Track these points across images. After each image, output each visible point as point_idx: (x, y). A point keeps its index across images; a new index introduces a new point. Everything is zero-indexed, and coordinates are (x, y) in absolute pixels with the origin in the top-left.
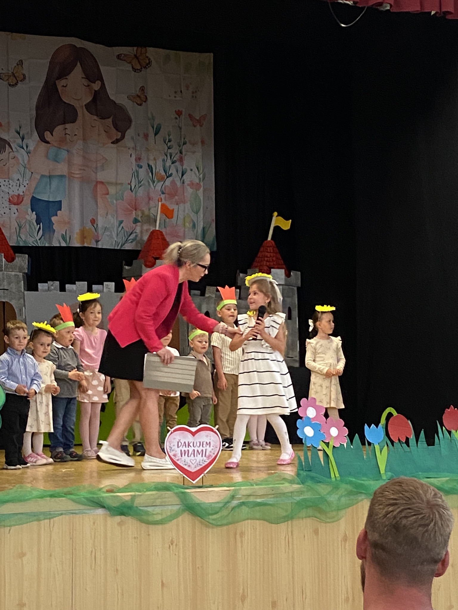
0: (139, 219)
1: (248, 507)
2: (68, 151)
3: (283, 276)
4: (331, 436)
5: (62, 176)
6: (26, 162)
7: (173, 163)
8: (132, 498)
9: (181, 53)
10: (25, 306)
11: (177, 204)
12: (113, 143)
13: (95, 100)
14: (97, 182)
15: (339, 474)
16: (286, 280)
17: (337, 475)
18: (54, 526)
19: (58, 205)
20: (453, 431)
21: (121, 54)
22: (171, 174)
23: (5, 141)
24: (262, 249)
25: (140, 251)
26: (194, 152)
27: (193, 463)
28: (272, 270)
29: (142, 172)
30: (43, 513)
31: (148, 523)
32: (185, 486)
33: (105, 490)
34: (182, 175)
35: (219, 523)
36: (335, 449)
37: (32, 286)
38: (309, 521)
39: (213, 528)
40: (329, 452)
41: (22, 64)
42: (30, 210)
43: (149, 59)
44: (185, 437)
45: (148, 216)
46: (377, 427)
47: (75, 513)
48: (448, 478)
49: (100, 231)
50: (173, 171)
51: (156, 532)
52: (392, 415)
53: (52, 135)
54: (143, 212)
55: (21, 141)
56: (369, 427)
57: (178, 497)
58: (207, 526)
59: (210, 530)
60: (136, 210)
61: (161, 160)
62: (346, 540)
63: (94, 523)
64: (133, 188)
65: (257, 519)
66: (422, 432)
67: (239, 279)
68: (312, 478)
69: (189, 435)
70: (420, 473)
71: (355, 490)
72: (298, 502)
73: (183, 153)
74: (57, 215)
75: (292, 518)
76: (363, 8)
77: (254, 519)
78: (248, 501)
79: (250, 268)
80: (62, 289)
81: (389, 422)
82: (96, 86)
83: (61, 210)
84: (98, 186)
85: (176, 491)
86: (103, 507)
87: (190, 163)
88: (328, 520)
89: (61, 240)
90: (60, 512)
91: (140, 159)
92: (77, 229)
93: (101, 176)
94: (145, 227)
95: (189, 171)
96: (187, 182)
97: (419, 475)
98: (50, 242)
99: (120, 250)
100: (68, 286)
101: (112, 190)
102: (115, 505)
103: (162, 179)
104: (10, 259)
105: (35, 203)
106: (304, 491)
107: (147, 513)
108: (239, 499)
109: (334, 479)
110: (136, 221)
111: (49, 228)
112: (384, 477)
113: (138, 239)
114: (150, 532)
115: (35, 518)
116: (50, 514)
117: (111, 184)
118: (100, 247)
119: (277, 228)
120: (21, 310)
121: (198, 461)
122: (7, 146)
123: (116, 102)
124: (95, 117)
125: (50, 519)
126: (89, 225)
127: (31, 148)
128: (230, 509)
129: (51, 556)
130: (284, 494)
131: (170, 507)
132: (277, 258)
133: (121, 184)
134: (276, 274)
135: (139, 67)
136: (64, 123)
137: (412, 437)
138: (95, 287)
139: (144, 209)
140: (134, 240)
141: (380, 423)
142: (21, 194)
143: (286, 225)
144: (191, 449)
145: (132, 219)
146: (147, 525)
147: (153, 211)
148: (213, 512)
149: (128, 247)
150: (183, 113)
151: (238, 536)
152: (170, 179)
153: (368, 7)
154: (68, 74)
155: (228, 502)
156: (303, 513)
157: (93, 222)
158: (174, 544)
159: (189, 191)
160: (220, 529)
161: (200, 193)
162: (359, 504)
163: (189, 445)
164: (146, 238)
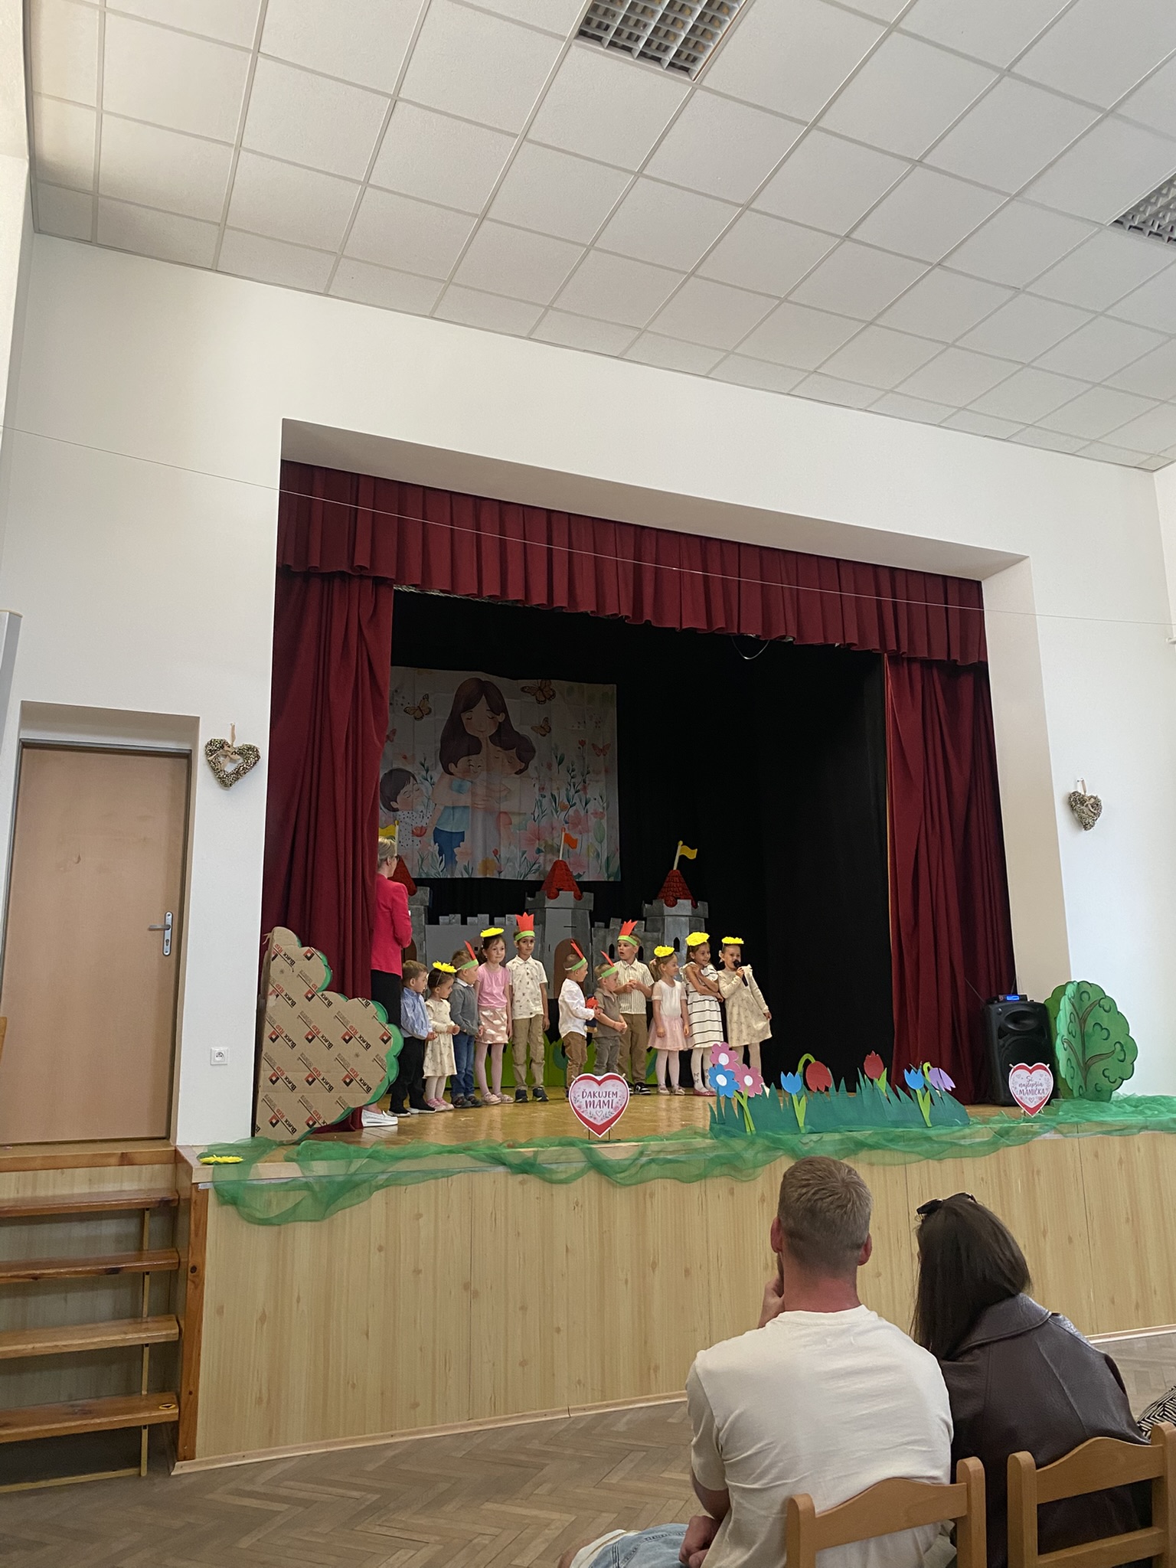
0: (542, 848)
1: (657, 1164)
2: (472, 782)
3: (690, 907)
4: (745, 1085)
5: (465, 807)
6: (430, 793)
7: (576, 792)
8: (534, 1155)
9: (585, 685)
10: (425, 940)
11: (581, 834)
12: (516, 773)
13: (498, 732)
14: (500, 813)
15: (755, 1127)
16: (692, 913)
17: (753, 1129)
18: (452, 1185)
19: (461, 836)
20: (876, 1080)
21: (525, 687)
22: (575, 804)
23: (410, 772)
24: (668, 879)
25: (543, 881)
26: (597, 781)
27: (599, 1114)
28: (678, 900)
29: (545, 801)
30: (442, 1171)
31: (552, 1182)
32: (590, 1141)
33: (505, 1145)
34: (586, 804)
35: (628, 1183)
36: (750, 1101)
37: (433, 920)
38: (723, 1180)
39: (620, 1188)
40: (744, 1103)
41: (428, 698)
42: (432, 842)
43: (554, 691)
44: (590, 1086)
45: (552, 846)
46: (794, 1075)
47: (475, 1171)
48: (870, 1132)
49: (503, 862)
50: (576, 800)
51: (560, 1191)
52: (810, 1062)
53: (456, 767)
54: (546, 842)
55: (425, 772)
56: (786, 1075)
57: (584, 1153)
58: (614, 1186)
59: (618, 1190)
60: (539, 840)
61: (564, 790)
62: (764, 1200)
63: (494, 1182)
64: (536, 816)
65: (667, 1178)
66: (843, 1080)
67: (644, 910)
68: (727, 1133)
69: (595, 1085)
70: (841, 1126)
71: (772, 1145)
72: (712, 1159)
73: (587, 782)
74: (459, 846)
75: (705, 1177)
76: (766, 641)
77: (663, 1178)
78: (657, 1159)
79: (655, 899)
80: (464, 922)
81: (807, 1070)
82: (501, 718)
83: (463, 841)
84: (501, 815)
85: (581, 1146)
86: (504, 1164)
87: (593, 792)
88: (744, 1179)
89: (464, 872)
90: (459, 1170)
91: (543, 789)
92: (480, 859)
93: (504, 807)
94: (549, 857)
95: (592, 802)
96: (589, 813)
97: (841, 1128)
98: (453, 873)
99: (522, 881)
100: (469, 919)
101: (515, 820)
102: (516, 1162)
103: (564, 808)
104: (412, 893)
105: (437, 833)
106: (718, 1147)
107: (551, 1171)
108: (649, 1155)
109: (749, 1134)
110: (539, 851)
111: (451, 860)
112: (803, 1131)
113: (541, 869)
114: (554, 1193)
115: (432, 1176)
116: (448, 1172)
117: (513, 813)
118: (502, 878)
119: (682, 857)
120: (421, 945)
121: (604, 1113)
122: (411, 778)
123: (521, 733)
124: (499, 748)
125: (448, 1177)
126: (492, 856)
127: (435, 780)
128: (639, 1166)
129: (449, 1217)
130: (696, 1150)
131: (575, 1165)
132: (683, 889)
133: (525, 814)
134: (683, 904)
135: (544, 699)
136: (469, 755)
137: (832, 1086)
138: (497, 920)
139: (547, 839)
140: (537, 870)
141: (797, 1070)
142: (425, 825)
143: (692, 854)
144: (596, 1100)
145: (536, 848)
146: (550, 1185)
147: (556, 840)
148: (620, 1170)
149: (531, 877)
150: (587, 743)
151: (648, 1196)
152: (574, 808)
153: (771, 641)
154: (472, 708)
155: (637, 1159)
156: (717, 1172)
157: (496, 852)
158: (580, 1205)
159: (592, 821)
160: (628, 1189)
161: (604, 822)
162: (778, 1160)
163: (594, 1095)
164: (549, 868)
